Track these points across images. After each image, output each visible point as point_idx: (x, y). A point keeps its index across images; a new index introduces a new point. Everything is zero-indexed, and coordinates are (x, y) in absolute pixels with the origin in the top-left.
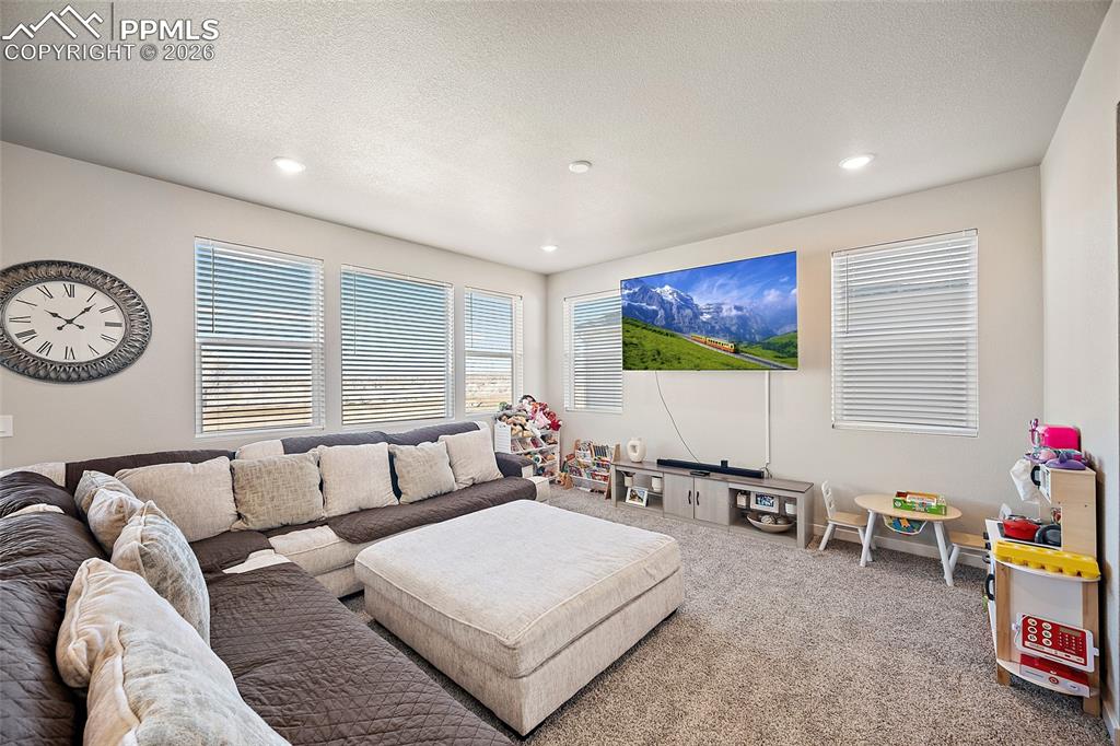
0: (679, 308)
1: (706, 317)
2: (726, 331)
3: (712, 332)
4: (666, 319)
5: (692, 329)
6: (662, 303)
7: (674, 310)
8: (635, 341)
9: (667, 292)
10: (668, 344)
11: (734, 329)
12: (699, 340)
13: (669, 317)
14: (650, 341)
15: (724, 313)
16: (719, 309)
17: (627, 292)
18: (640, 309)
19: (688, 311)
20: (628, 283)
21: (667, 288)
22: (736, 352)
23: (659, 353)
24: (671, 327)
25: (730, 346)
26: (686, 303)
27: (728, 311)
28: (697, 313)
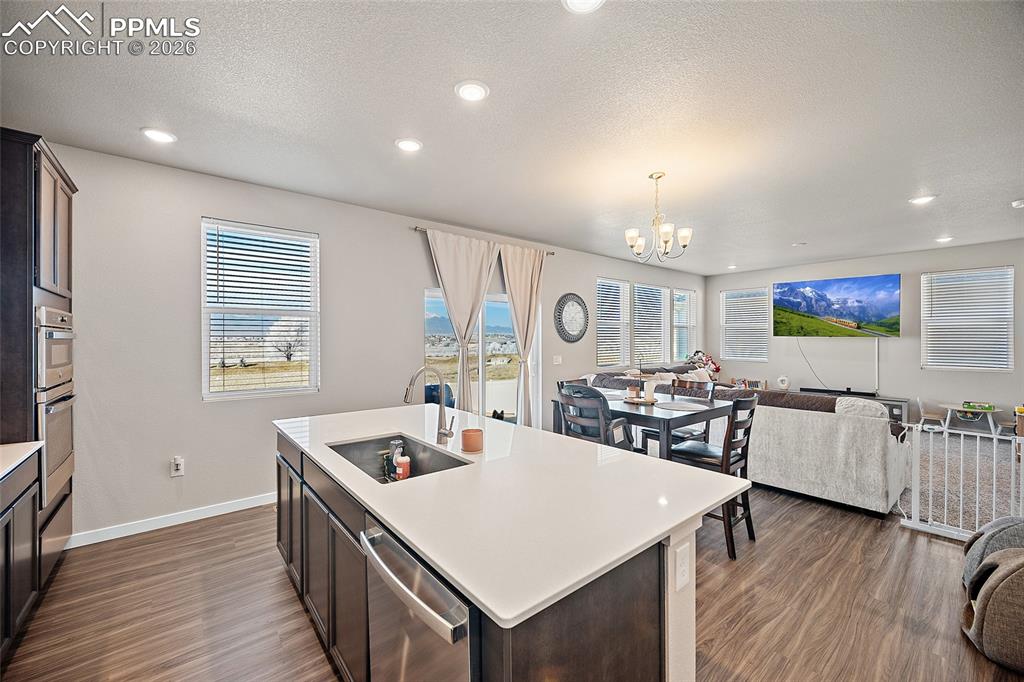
0: (817, 301)
1: (836, 306)
2: (851, 315)
3: (841, 315)
4: (808, 307)
5: (826, 313)
6: (805, 297)
7: (813, 302)
8: (784, 320)
9: (808, 291)
10: (807, 322)
11: (856, 314)
12: (832, 320)
13: (809, 306)
14: (795, 321)
15: (849, 304)
16: (845, 301)
17: (779, 290)
18: (789, 301)
19: (824, 303)
20: (781, 286)
21: (808, 288)
22: (859, 328)
23: (802, 328)
24: (811, 312)
25: (854, 324)
26: (823, 298)
27: (852, 303)
28: (830, 304)
